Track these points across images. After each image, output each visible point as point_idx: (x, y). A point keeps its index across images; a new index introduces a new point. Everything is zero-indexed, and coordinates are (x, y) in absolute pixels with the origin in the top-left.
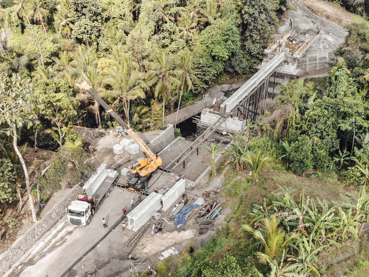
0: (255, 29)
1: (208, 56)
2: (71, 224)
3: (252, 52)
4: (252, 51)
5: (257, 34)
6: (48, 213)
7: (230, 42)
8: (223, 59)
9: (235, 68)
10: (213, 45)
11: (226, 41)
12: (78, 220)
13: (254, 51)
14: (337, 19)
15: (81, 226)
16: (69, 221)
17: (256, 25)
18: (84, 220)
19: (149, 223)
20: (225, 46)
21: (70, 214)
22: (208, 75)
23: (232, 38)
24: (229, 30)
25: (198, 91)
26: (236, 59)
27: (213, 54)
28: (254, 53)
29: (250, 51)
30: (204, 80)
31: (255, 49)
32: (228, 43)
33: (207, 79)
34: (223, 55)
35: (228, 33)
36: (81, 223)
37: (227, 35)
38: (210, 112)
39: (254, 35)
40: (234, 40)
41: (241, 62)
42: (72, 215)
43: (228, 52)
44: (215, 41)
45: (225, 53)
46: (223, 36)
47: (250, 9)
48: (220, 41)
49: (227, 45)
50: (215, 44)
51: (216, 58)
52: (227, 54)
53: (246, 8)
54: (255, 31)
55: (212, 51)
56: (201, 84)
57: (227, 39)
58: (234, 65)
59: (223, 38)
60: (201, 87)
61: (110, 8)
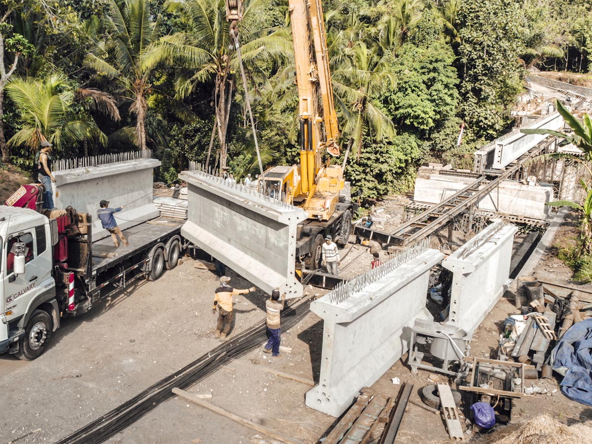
0: (484, 75)
3: (481, 121)
4: (481, 118)
7: (438, 86)
8: (422, 127)
9: (443, 156)
10: (400, 94)
11: (429, 84)
13: (486, 118)
20: (428, 96)
22: (386, 162)
23: (445, 80)
26: (447, 135)
28: (486, 121)
29: (475, 120)
30: (377, 171)
32: (434, 88)
33: (384, 171)
34: (423, 115)
35: (435, 65)
39: (483, 87)
40: (449, 82)
43: (434, 110)
44: (406, 83)
45: (428, 110)
46: (424, 73)
47: (475, 34)
48: (417, 84)
49: (434, 93)
50: (406, 90)
51: (408, 122)
52: (432, 114)
53: (465, 32)
54: (485, 78)
55: (397, 109)
56: (369, 181)
57: (434, 78)
58: (442, 147)
59: (425, 78)
60: (368, 188)
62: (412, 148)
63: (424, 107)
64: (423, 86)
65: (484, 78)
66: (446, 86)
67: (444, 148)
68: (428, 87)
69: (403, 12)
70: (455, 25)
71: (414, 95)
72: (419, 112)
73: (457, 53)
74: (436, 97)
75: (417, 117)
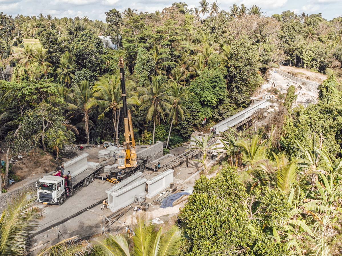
0: (240, 80)
1: (197, 102)
3: (239, 101)
4: (238, 100)
5: (242, 85)
7: (217, 88)
8: (212, 105)
9: (223, 116)
10: (202, 92)
11: (214, 87)
13: (241, 100)
14: (317, 79)
17: (242, 76)
20: (213, 93)
22: (198, 119)
23: (220, 86)
24: (216, 78)
25: (188, 134)
26: (224, 107)
27: (202, 99)
28: (241, 101)
29: (236, 100)
30: (193, 123)
31: (240, 98)
32: (215, 89)
33: (196, 123)
34: (211, 100)
35: (216, 80)
37: (216, 82)
38: (200, 135)
39: (240, 86)
40: (222, 86)
41: (229, 110)
43: (216, 98)
44: (203, 87)
45: (213, 98)
46: (211, 83)
47: (236, 63)
48: (208, 88)
49: (215, 91)
50: (204, 90)
51: (205, 103)
52: (216, 99)
53: (232, 62)
54: (241, 82)
55: (201, 97)
56: (191, 128)
57: (215, 85)
58: (222, 112)
59: (212, 85)
60: (190, 131)
61: (108, 62)
62: (208, 113)
63: (211, 97)
64: (211, 88)
65: (240, 82)
66: (221, 88)
67: (223, 113)
68: (214, 89)
69: (206, 52)
70: (229, 58)
71: (207, 92)
72: (209, 100)
73: (229, 71)
74: (216, 93)
75: (209, 101)
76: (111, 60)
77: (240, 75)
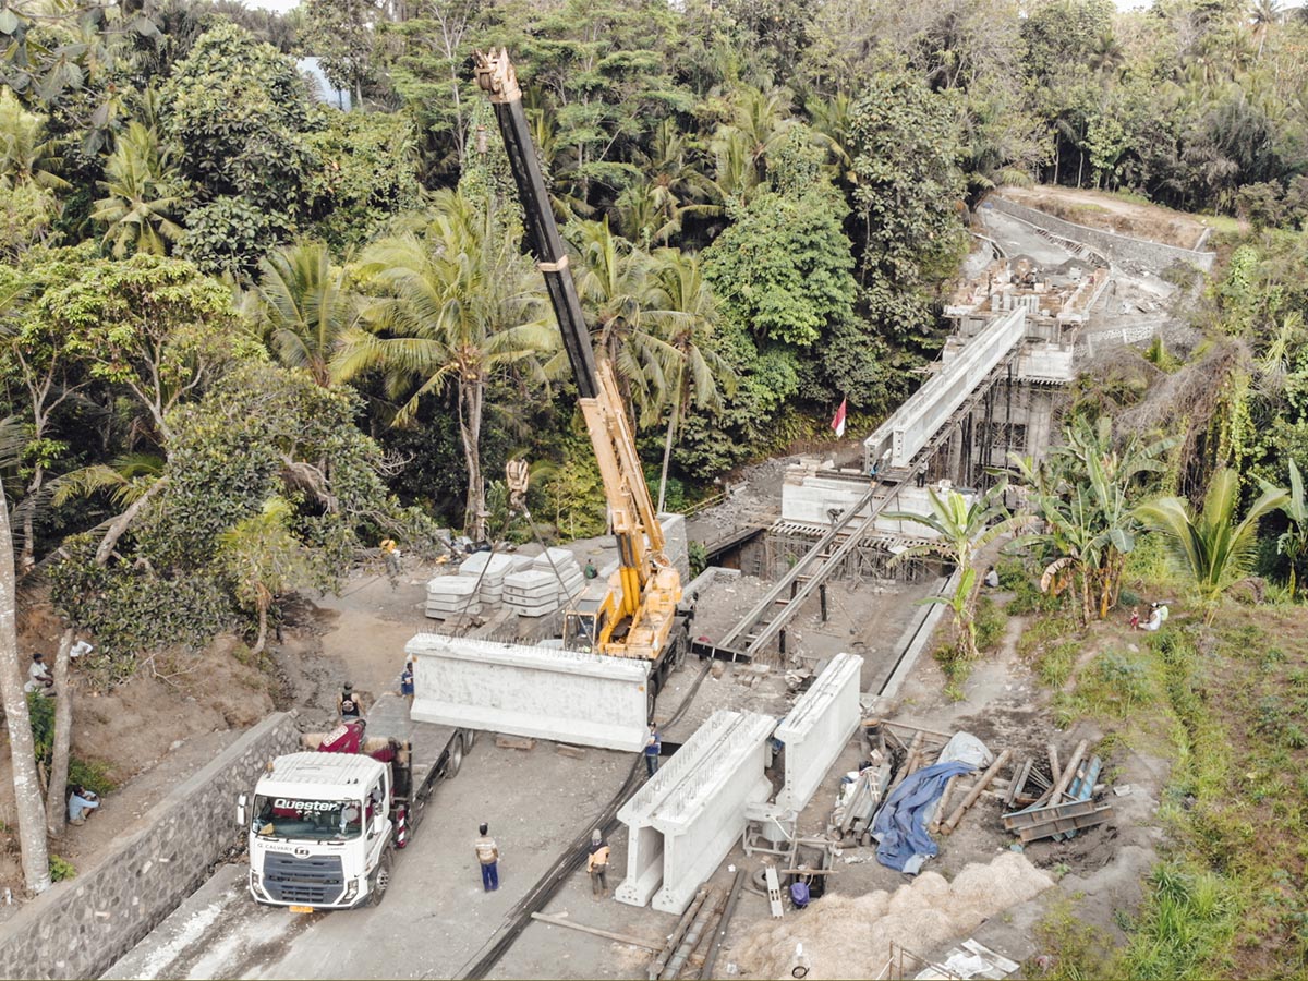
0: (898, 240)
1: (738, 331)
2: (271, 900)
3: (897, 323)
4: (896, 318)
5: (907, 257)
6: (119, 843)
7: (821, 274)
8: (799, 343)
9: (838, 384)
10: (758, 288)
11: (806, 270)
12: (317, 862)
13: (905, 318)
14: (1158, 227)
15: (335, 904)
16: (261, 875)
17: (905, 223)
18: (355, 857)
19: (732, 868)
20: (805, 291)
21: (269, 828)
22: (744, 405)
23: (831, 262)
24: (815, 228)
25: (707, 468)
26: (842, 350)
27: (759, 319)
28: (905, 323)
29: (887, 321)
30: (728, 423)
31: (908, 310)
32: (813, 276)
33: (741, 422)
34: (798, 324)
35: (815, 237)
36: (339, 880)
37: (813, 245)
38: (820, 474)
39: (897, 262)
40: (837, 264)
41: (859, 361)
42: (277, 834)
43: (816, 314)
44: (765, 269)
45: (806, 316)
46: (795, 251)
47: (879, 167)
48: (784, 271)
49: (814, 286)
50: (767, 281)
51: (773, 335)
52: (814, 320)
53: (862, 164)
54: (901, 245)
55: (754, 312)
56: (716, 440)
57: (812, 260)
58: (835, 371)
59: (798, 258)
60: (717, 453)
61: (335, 164)
62: (784, 377)
63: (798, 311)
64: (796, 275)
65: (899, 244)
66: (834, 271)
67: (838, 374)
68: (805, 276)
69: (755, 121)
70: (847, 148)
71: (780, 290)
72: (791, 321)
73: (851, 201)
74: (818, 293)
75: (790, 327)
76: (344, 157)
77: (896, 216)
